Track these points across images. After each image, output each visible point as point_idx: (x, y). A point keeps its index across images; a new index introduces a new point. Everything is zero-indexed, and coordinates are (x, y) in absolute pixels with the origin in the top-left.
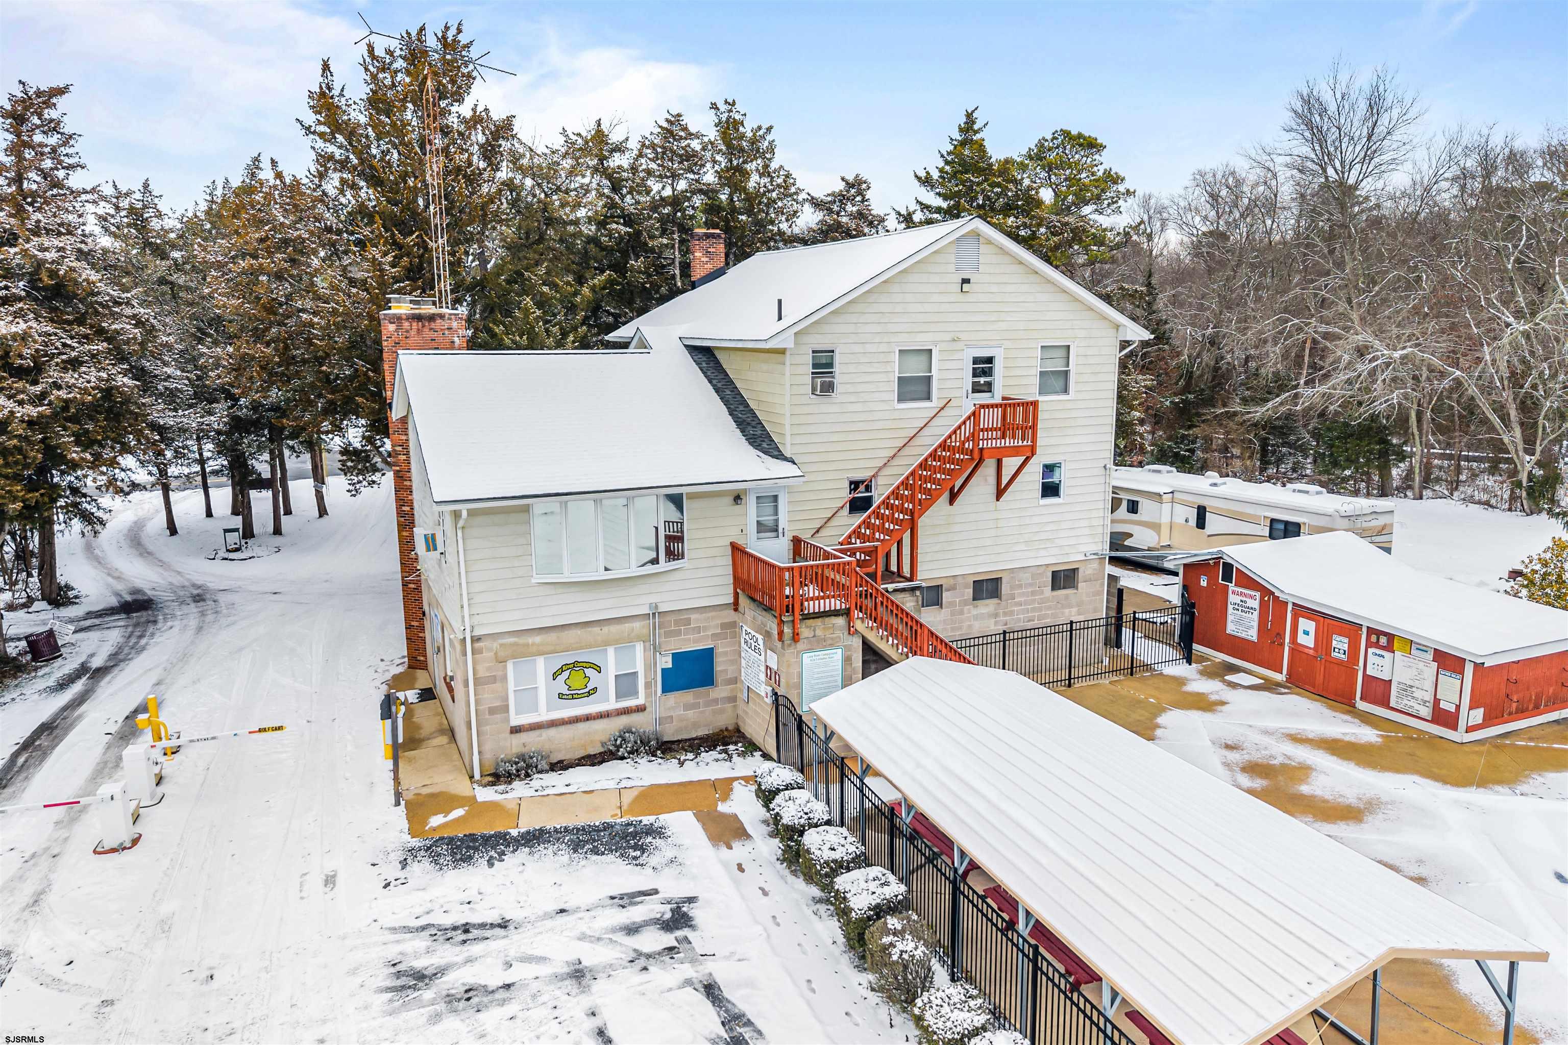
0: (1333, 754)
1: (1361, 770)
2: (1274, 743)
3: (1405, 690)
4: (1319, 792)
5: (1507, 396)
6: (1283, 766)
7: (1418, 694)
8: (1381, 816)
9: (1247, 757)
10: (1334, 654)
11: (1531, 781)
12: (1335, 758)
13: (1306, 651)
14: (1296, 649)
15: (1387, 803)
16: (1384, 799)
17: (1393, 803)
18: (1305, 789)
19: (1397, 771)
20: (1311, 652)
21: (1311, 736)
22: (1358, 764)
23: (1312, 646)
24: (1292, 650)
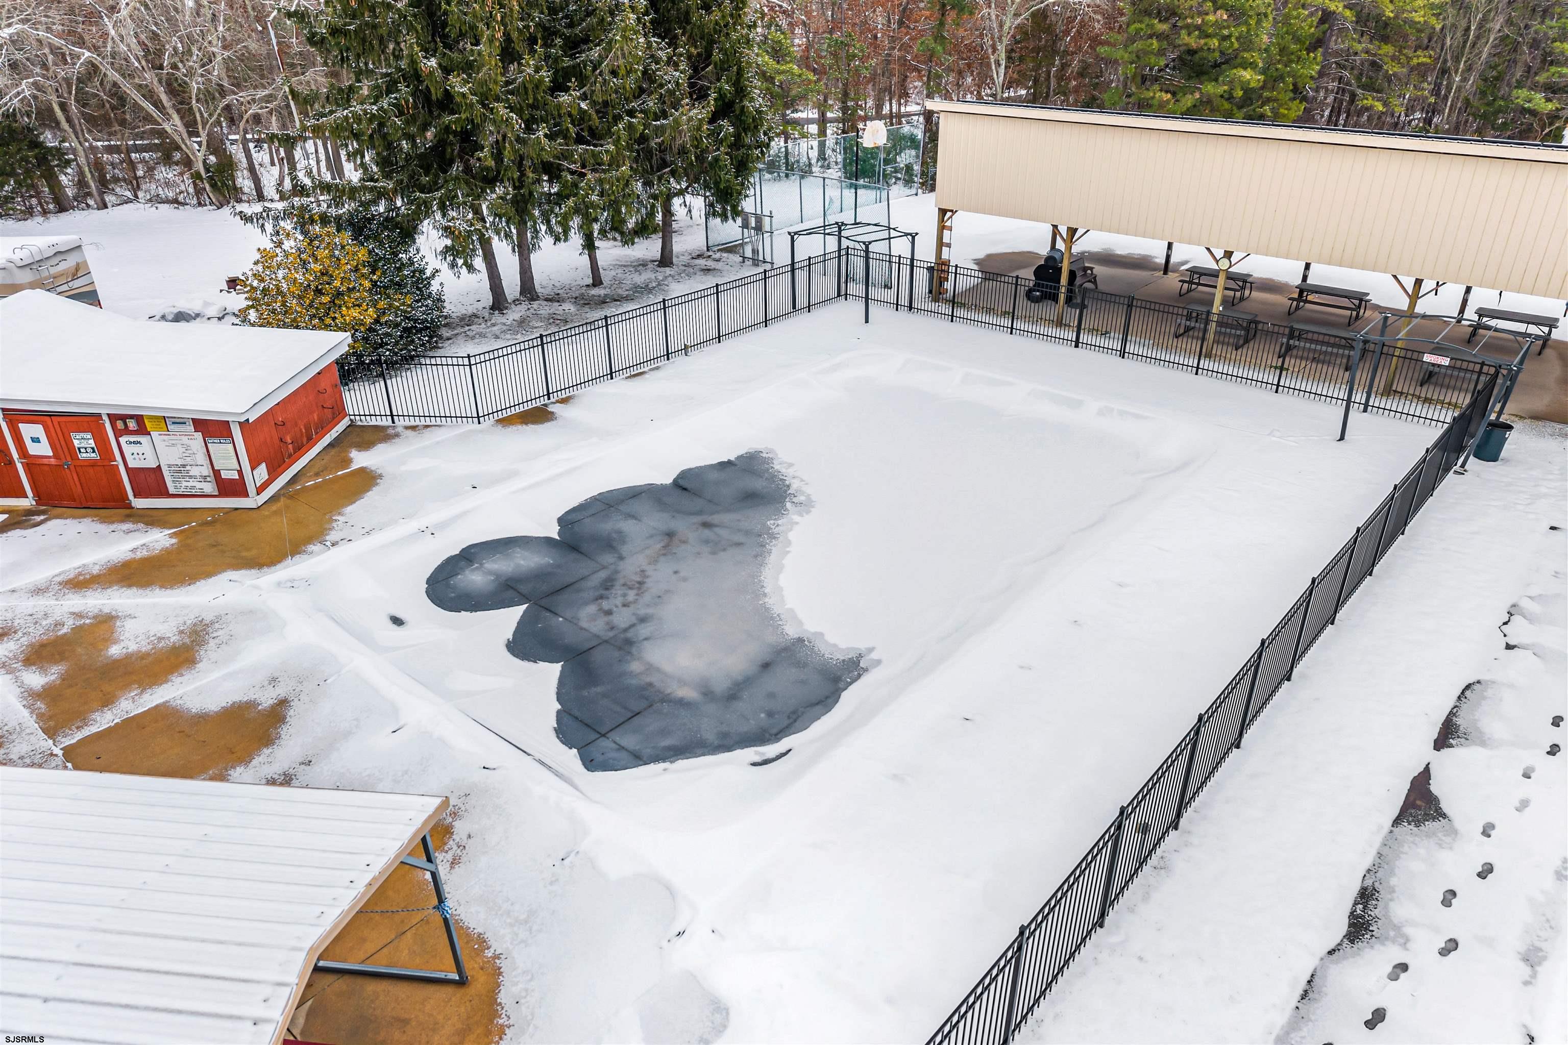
0: (130, 586)
1: (169, 592)
2: (53, 602)
3: (180, 472)
4: (133, 647)
5: (149, 77)
6: (77, 630)
7: (195, 471)
8: (212, 643)
9: (25, 641)
10: (83, 456)
11: (334, 525)
12: (134, 589)
13: (45, 461)
14: (32, 463)
15: (212, 623)
16: (208, 619)
17: (219, 618)
18: (115, 651)
19: (208, 575)
20: (53, 461)
21: (96, 570)
22: (162, 587)
23: (51, 454)
24: (28, 467)
